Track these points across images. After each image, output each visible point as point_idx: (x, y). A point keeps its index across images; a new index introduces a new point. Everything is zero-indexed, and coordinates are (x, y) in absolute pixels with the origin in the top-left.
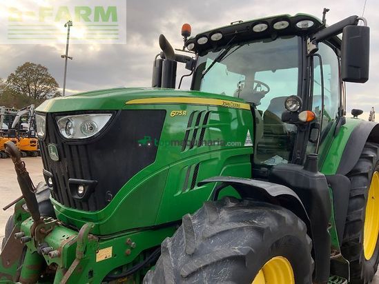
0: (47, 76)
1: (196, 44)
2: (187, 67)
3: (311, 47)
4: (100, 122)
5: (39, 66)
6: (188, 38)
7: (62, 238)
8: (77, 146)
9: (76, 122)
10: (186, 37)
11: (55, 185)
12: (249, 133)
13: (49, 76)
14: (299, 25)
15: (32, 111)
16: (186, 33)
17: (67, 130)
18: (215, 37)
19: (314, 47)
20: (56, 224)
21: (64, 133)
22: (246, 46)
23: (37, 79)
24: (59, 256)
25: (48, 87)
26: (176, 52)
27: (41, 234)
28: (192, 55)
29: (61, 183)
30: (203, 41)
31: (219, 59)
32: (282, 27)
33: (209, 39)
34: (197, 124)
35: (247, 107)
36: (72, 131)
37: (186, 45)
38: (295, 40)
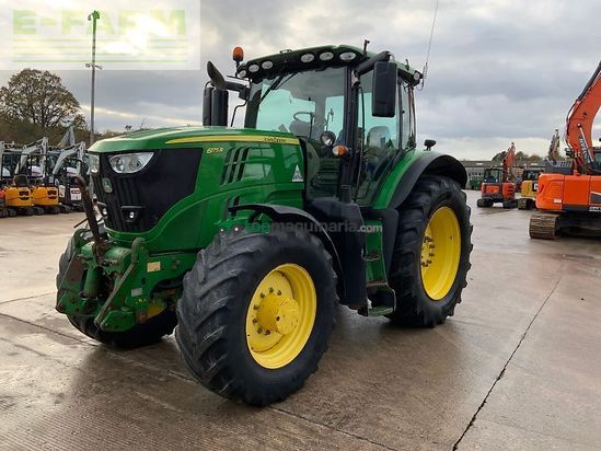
0: (60, 89)
1: (248, 72)
2: (240, 97)
3: (355, 80)
4: (145, 159)
5: (47, 74)
6: (241, 63)
7: (118, 252)
8: (127, 179)
9: (125, 160)
10: (238, 63)
11: (109, 214)
12: (297, 168)
13: (63, 91)
14: (343, 57)
15: (44, 147)
16: (238, 57)
17: (118, 166)
18: (267, 65)
19: (356, 80)
20: (112, 244)
21: (115, 169)
22: (299, 74)
23: (45, 95)
24: (118, 264)
25: (63, 107)
26: (227, 79)
27: (101, 250)
28: (246, 83)
29: (115, 211)
30: (254, 68)
31: (273, 87)
32: (329, 58)
33: (261, 67)
34: (236, 159)
35: (297, 142)
36: (122, 167)
37: (239, 71)
38: (341, 71)
